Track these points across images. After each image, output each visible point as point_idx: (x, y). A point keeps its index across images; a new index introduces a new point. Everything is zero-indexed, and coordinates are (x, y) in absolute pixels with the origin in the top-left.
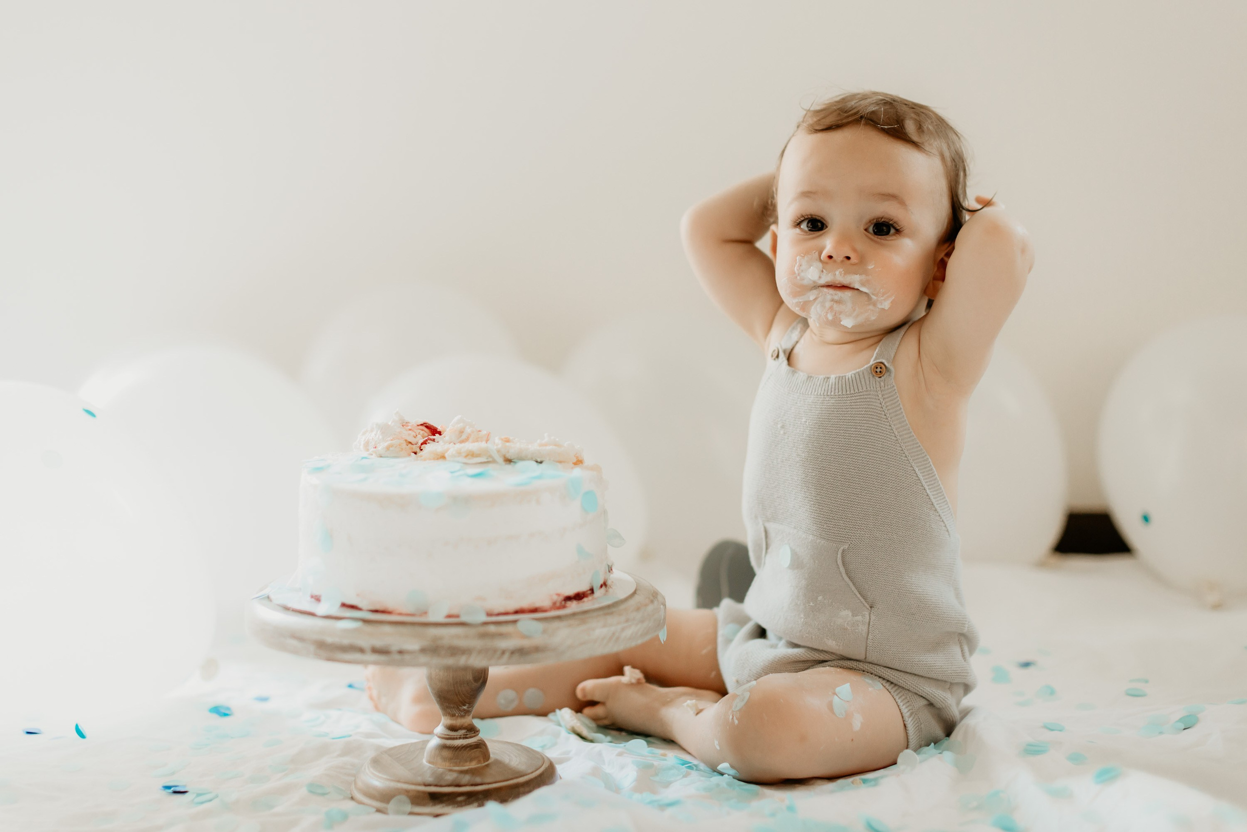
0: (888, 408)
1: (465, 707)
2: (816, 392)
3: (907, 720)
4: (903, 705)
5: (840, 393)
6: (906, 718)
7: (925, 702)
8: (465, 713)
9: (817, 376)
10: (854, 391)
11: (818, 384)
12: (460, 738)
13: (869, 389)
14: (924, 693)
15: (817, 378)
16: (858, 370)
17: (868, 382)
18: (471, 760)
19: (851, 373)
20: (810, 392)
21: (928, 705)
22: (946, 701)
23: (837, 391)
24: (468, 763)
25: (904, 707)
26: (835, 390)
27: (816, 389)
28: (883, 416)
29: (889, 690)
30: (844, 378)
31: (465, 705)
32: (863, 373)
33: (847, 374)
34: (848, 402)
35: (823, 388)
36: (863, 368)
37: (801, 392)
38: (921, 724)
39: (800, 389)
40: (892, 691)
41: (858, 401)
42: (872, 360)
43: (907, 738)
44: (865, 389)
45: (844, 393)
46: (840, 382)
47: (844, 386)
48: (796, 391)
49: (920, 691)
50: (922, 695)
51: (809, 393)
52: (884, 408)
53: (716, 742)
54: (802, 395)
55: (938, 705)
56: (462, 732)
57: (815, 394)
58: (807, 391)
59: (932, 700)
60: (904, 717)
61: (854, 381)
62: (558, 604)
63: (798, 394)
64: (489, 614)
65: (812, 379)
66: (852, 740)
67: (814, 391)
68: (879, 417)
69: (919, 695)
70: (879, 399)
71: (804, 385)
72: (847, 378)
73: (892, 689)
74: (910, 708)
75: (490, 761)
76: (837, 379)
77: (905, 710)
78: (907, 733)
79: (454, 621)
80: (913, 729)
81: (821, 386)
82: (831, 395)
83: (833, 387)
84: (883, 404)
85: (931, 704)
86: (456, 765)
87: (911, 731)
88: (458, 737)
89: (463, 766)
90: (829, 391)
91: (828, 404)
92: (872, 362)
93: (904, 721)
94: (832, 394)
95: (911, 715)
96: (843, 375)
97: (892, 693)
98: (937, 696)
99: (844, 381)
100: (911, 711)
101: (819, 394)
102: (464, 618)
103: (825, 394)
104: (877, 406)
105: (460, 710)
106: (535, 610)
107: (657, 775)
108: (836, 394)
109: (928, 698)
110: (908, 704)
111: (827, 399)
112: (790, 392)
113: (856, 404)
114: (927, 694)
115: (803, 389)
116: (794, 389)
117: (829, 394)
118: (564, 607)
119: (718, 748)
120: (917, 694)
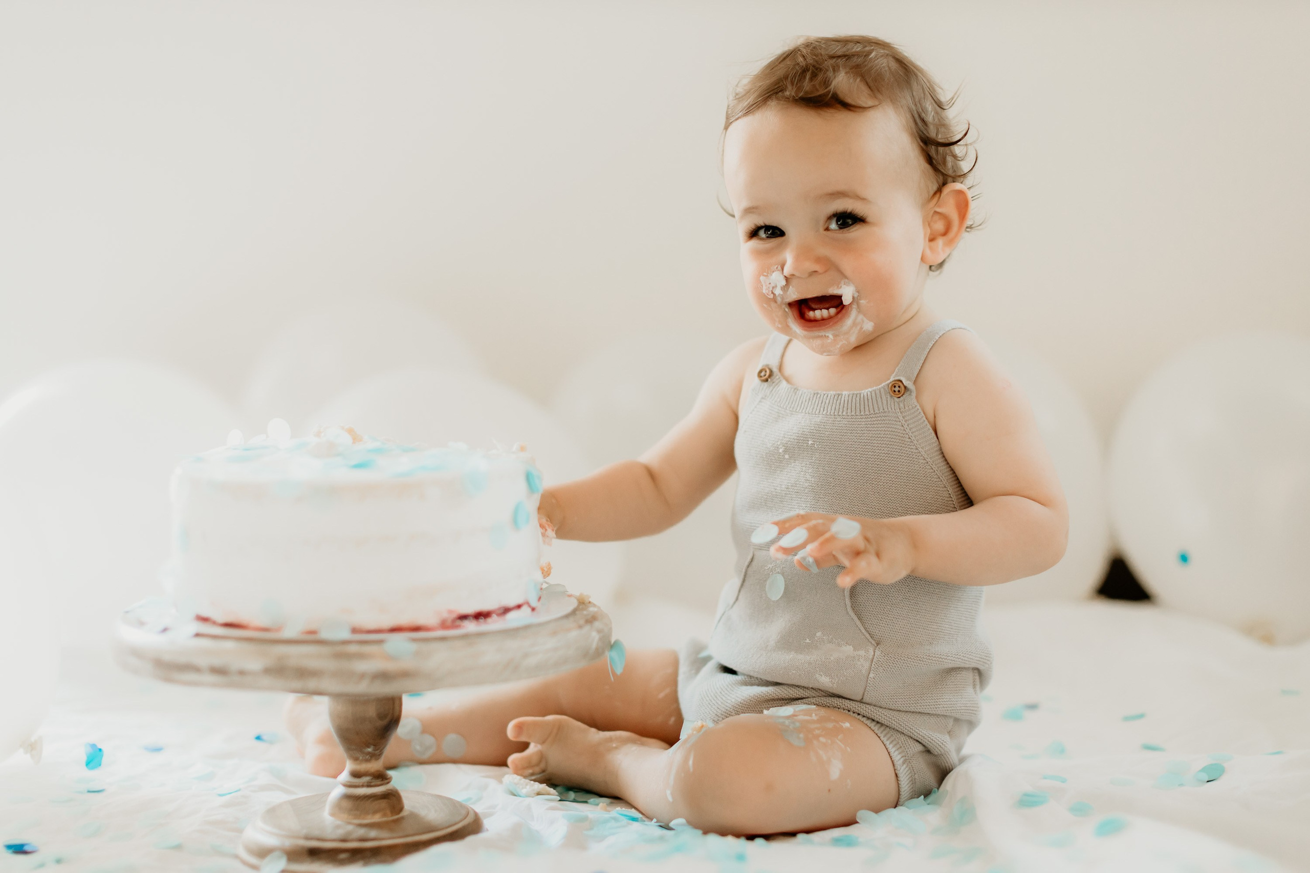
0: (914, 430)
1: (370, 750)
2: (825, 411)
3: (899, 769)
4: (894, 752)
5: (853, 413)
6: (898, 767)
7: (920, 748)
8: (371, 757)
9: (825, 392)
10: (870, 412)
11: (827, 402)
12: (363, 786)
13: (886, 410)
14: (920, 737)
15: (826, 395)
16: (874, 388)
17: (885, 402)
18: (375, 812)
19: (867, 391)
20: (818, 411)
21: (926, 751)
22: (944, 745)
23: (849, 410)
24: (369, 816)
25: (897, 753)
26: (847, 409)
27: (824, 408)
28: (907, 440)
29: (878, 735)
30: (858, 395)
31: (369, 747)
32: (880, 392)
33: (863, 391)
34: (863, 423)
35: (834, 405)
36: (880, 386)
37: (807, 412)
38: (915, 774)
39: (805, 408)
40: (882, 736)
41: (875, 423)
42: (892, 377)
43: (899, 790)
44: (881, 410)
45: (857, 414)
46: (854, 400)
47: (858, 405)
48: (800, 411)
49: (916, 734)
50: (918, 739)
51: (817, 413)
52: (908, 431)
53: (668, 792)
54: (807, 415)
55: (936, 751)
56: (366, 779)
57: (824, 413)
58: (814, 410)
59: (930, 746)
60: (896, 766)
61: (870, 400)
62: (449, 622)
63: (803, 414)
64: (355, 631)
65: (819, 396)
66: (829, 791)
67: (822, 409)
68: (902, 440)
69: (915, 740)
70: (900, 422)
71: (810, 403)
72: (862, 396)
73: (882, 733)
74: (903, 754)
75: (402, 814)
76: (851, 396)
77: (897, 757)
78: (898, 784)
79: (311, 638)
80: (906, 780)
81: (831, 404)
82: (843, 415)
83: (846, 405)
84: (906, 426)
85: (928, 751)
86: (356, 817)
87: (903, 782)
88: (361, 784)
89: (363, 819)
90: (841, 410)
91: (840, 425)
92: (892, 379)
93: (895, 770)
94: (844, 413)
95: (904, 763)
96: (858, 392)
97: (882, 738)
98: (934, 739)
99: (858, 399)
100: (904, 758)
101: (828, 413)
102: (325, 635)
103: (836, 414)
104: (898, 429)
105: (363, 753)
106: (417, 629)
107: (591, 829)
108: (848, 414)
109: (924, 743)
110: (900, 750)
111: (838, 419)
112: (794, 413)
113: (873, 426)
114: (924, 737)
115: (808, 408)
116: (798, 409)
117: (840, 413)
118: (457, 627)
119: (670, 799)
120: (912, 738)
